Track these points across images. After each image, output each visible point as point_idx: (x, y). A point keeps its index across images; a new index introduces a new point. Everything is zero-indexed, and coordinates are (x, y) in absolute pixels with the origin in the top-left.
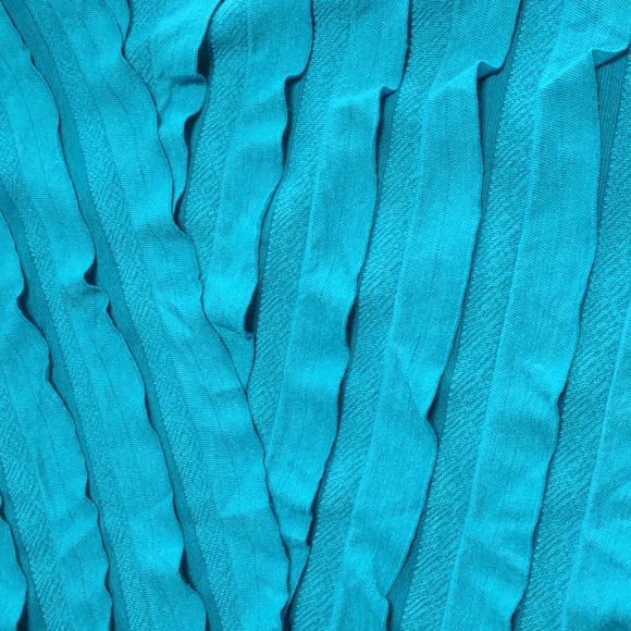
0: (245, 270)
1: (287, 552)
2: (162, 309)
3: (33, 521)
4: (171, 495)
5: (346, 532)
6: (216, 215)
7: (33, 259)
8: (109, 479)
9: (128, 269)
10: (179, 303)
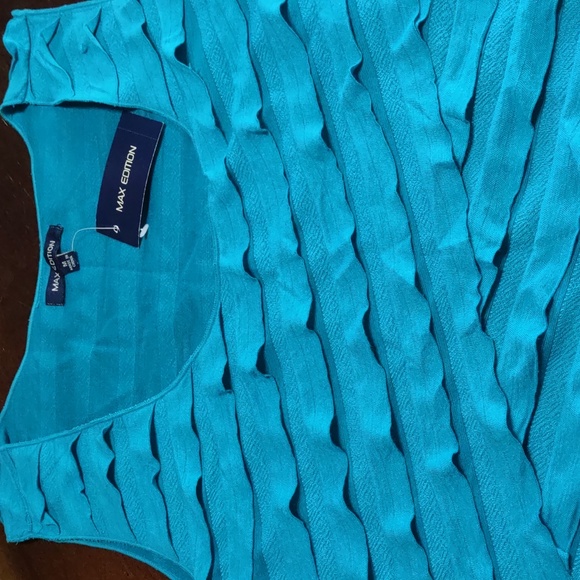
0: (468, 74)
1: (479, 270)
2: (409, 106)
3: (318, 257)
4: (409, 237)
5: (529, 257)
6: (449, 36)
7: (319, 77)
8: (368, 227)
9: (385, 79)
10: (421, 101)
